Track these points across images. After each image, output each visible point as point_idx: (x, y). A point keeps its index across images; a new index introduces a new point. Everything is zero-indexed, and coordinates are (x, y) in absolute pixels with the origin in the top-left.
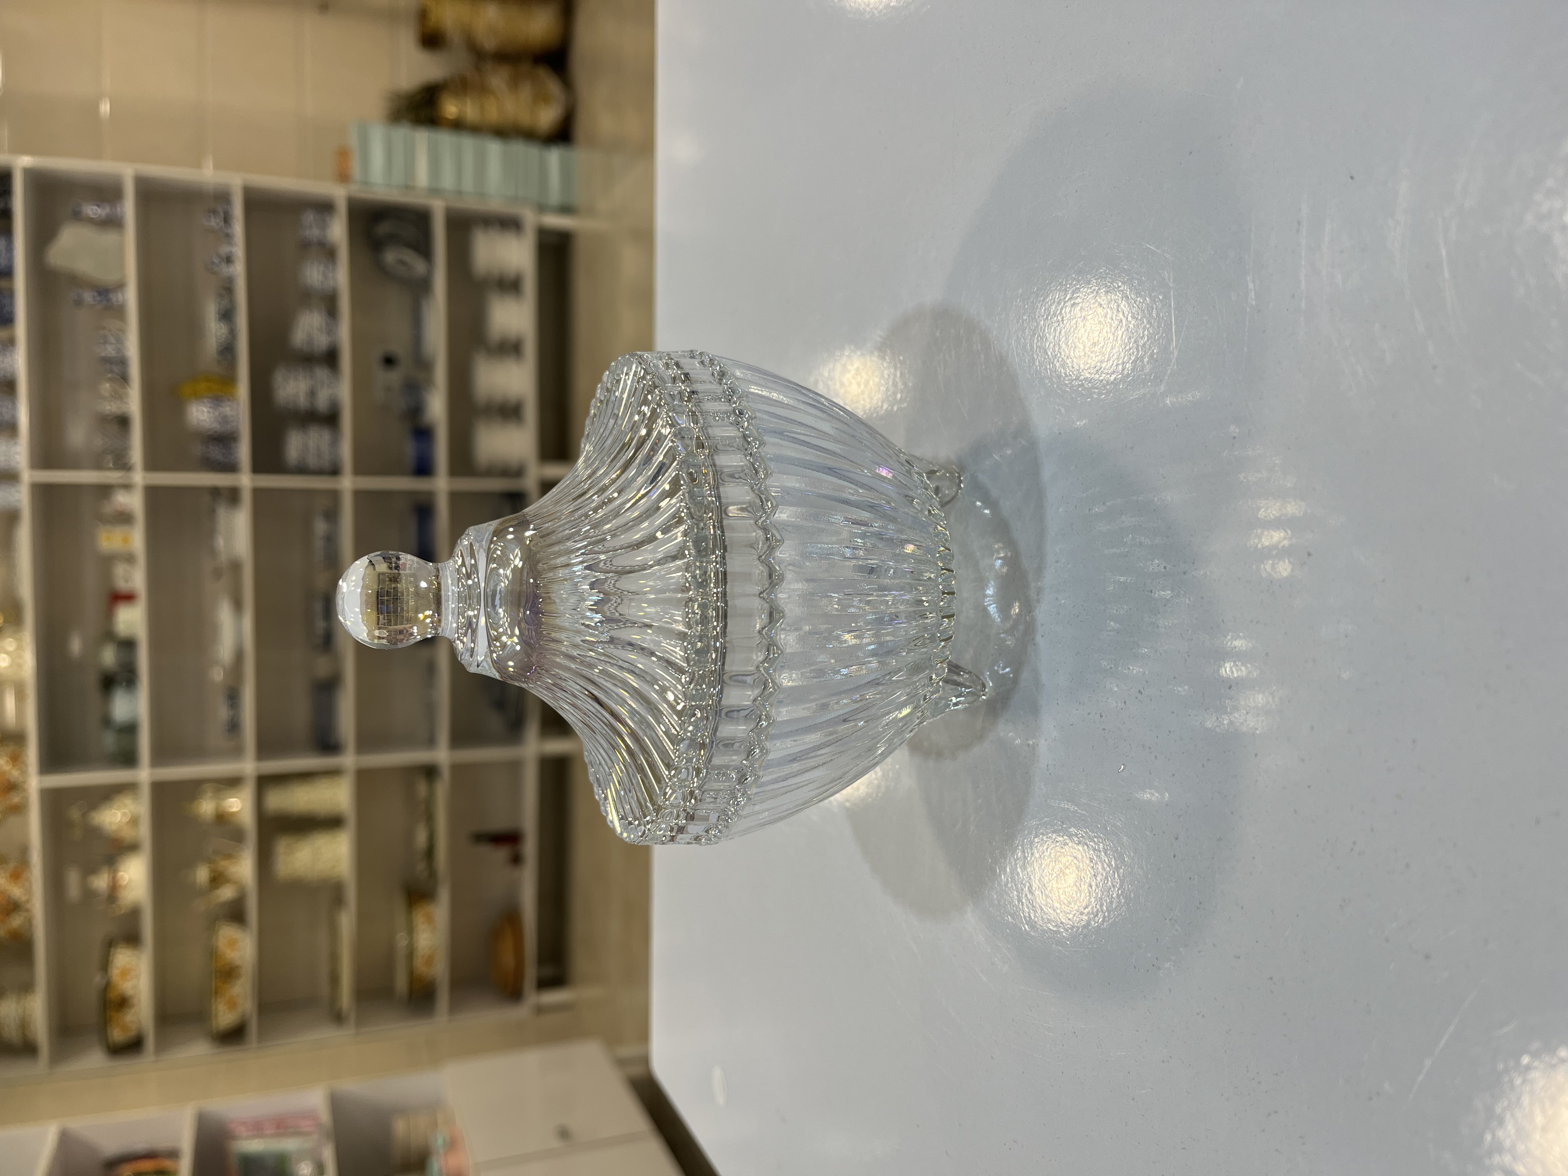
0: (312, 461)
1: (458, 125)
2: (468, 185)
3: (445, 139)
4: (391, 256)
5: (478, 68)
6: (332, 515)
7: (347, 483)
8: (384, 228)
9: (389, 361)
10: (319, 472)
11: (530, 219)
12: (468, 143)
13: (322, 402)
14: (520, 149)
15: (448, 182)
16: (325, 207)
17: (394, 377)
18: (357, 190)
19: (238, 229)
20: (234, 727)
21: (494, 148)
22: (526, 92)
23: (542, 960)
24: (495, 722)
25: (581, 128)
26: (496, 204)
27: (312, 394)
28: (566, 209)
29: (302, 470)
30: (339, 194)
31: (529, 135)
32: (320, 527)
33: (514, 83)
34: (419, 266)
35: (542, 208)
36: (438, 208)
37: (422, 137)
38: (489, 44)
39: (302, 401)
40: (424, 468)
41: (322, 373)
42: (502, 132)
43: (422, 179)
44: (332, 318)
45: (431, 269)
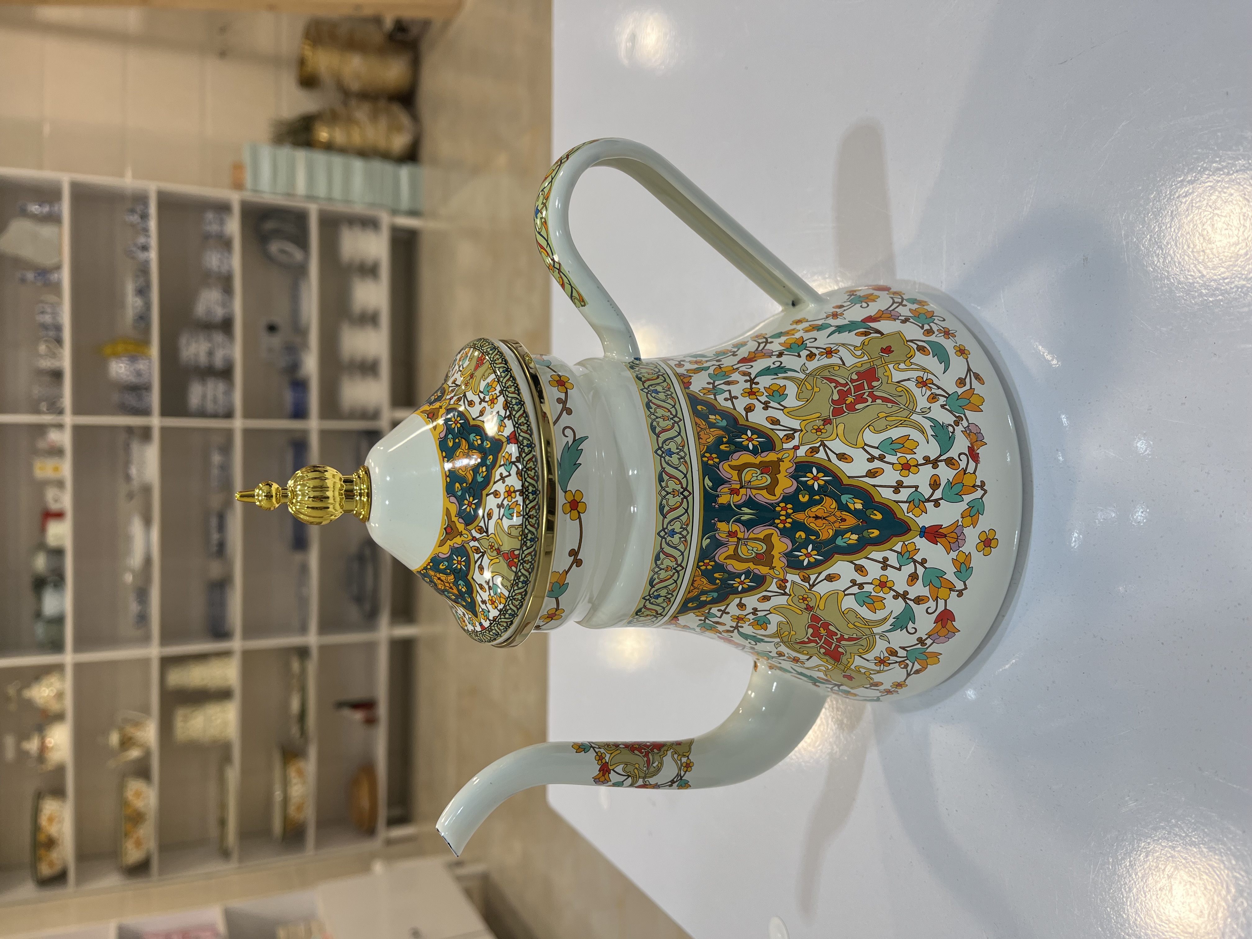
0: (210, 407)
1: (329, 147)
2: (337, 193)
3: (320, 158)
4: (274, 247)
5: (345, 104)
6: (226, 449)
7: (238, 424)
8: (269, 225)
9: (272, 328)
10: (215, 416)
11: (386, 219)
12: (338, 161)
13: (219, 361)
14: (378, 165)
15: (321, 190)
16: (223, 208)
17: (276, 341)
18: (248, 195)
19: (153, 224)
20: (143, 618)
21: (358, 165)
22: (383, 123)
24: (354, 613)
25: (426, 151)
26: (359, 209)
27: (210, 353)
28: (413, 213)
29: (202, 414)
30: (235, 198)
31: (386, 156)
32: (216, 458)
33: (374, 116)
34: (298, 255)
35: (395, 212)
36: (313, 210)
37: (301, 156)
38: (355, 86)
39: (203, 359)
40: (300, 412)
41: (219, 337)
42: (364, 153)
43: (301, 188)
44: (228, 295)
45: (307, 257)
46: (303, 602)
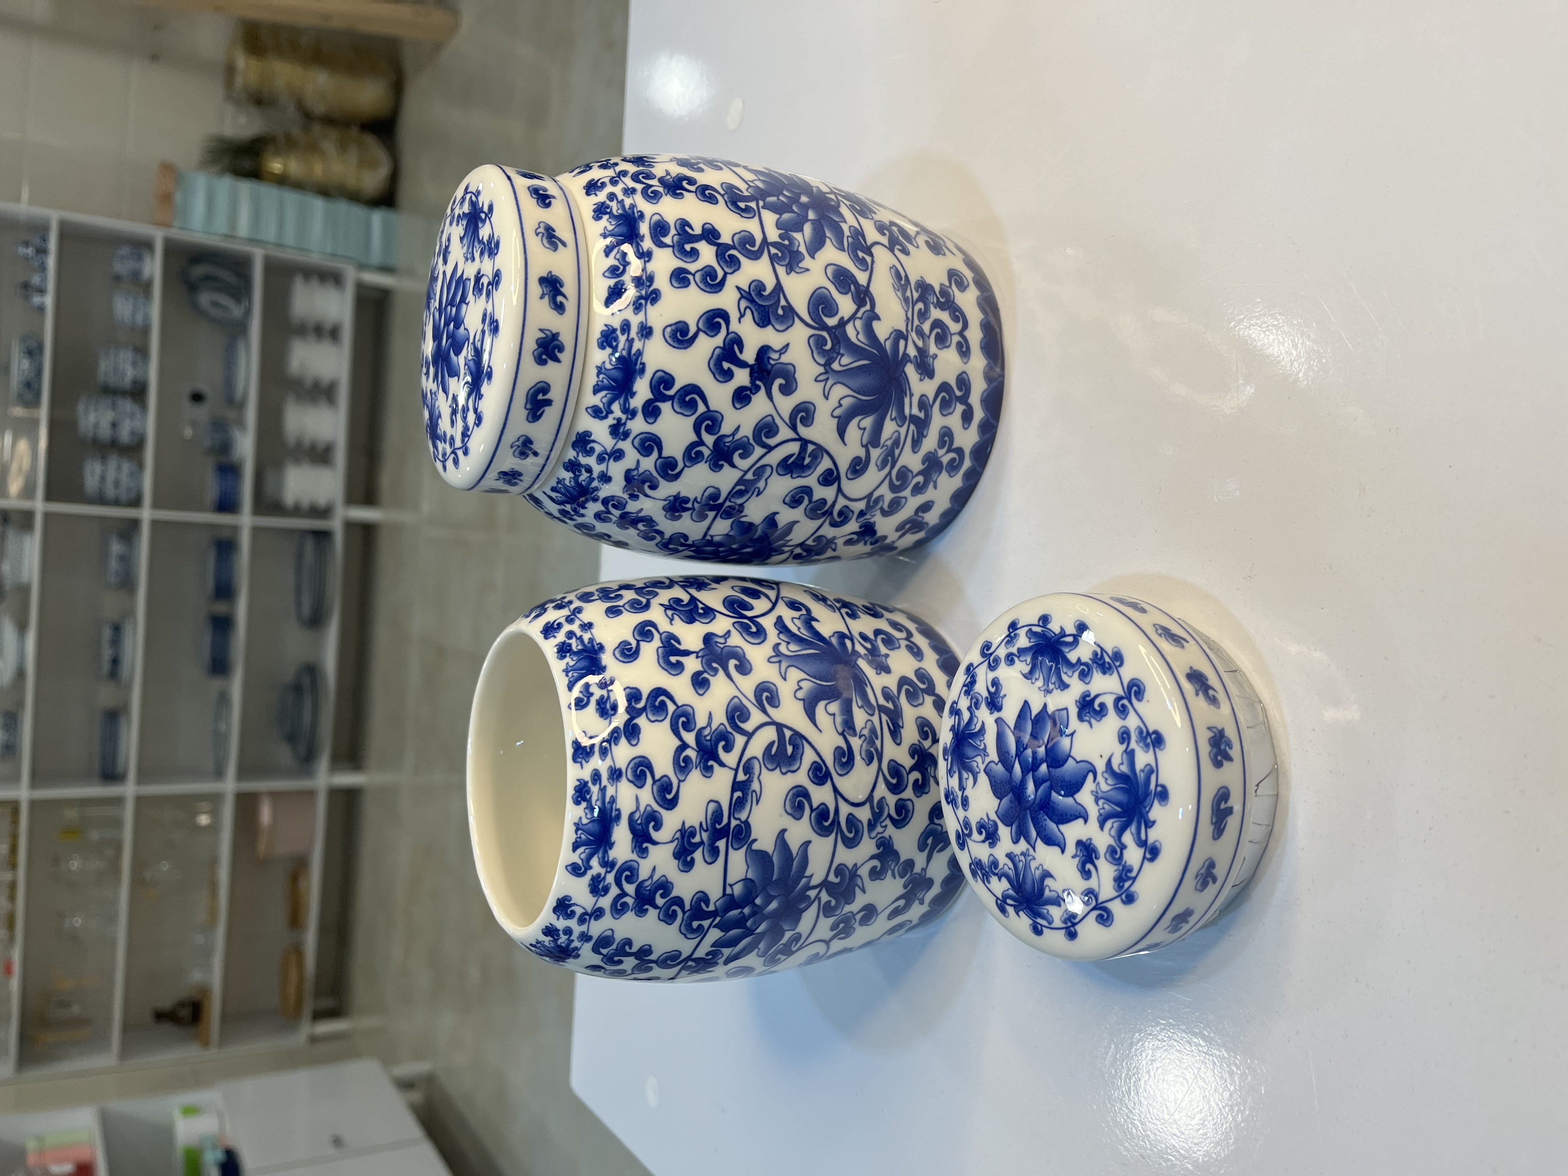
0: (110, 492)
1: (282, 181)
2: (289, 238)
3: (269, 193)
4: (205, 299)
5: (306, 128)
7: (146, 514)
8: (199, 271)
9: (197, 397)
10: (117, 503)
11: (351, 274)
12: (291, 198)
13: (125, 435)
14: (343, 207)
15: (270, 234)
16: (142, 245)
17: (202, 413)
18: (175, 233)
19: (51, 261)
20: (9, 751)
21: (319, 204)
22: (353, 154)
23: (318, 993)
24: (284, 754)
25: (405, 195)
26: (315, 258)
27: (114, 425)
28: (386, 269)
29: (101, 500)
30: (158, 236)
31: (354, 197)
33: (343, 147)
34: (237, 311)
35: (362, 266)
36: (258, 255)
37: (246, 187)
38: (319, 108)
39: (105, 431)
40: (229, 504)
41: (127, 405)
42: (325, 192)
43: (243, 229)
44: (142, 352)
45: (248, 312)
46: (220, 739)
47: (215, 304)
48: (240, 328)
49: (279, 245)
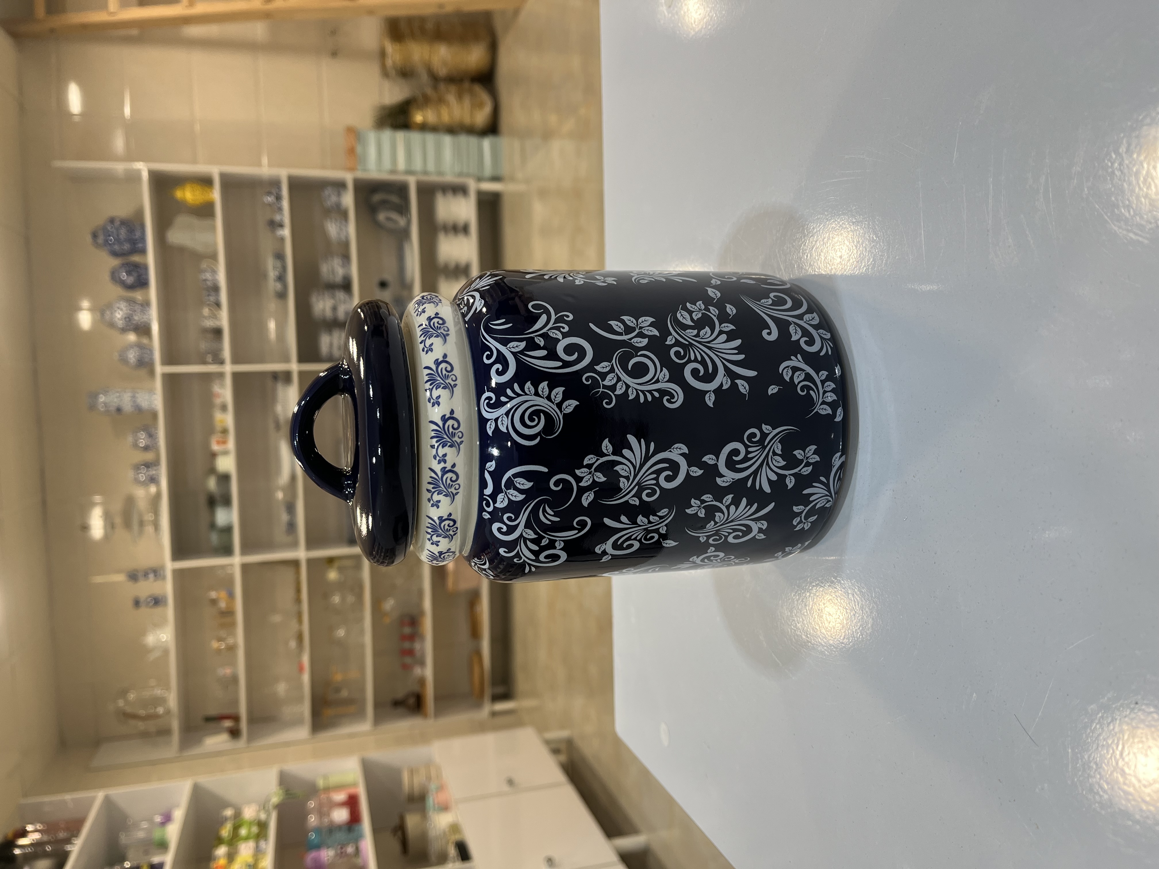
1: (424, 128)
2: (431, 166)
3: (415, 137)
4: (381, 217)
5: (435, 88)
8: (377, 198)
9: (383, 285)
11: (473, 186)
12: (430, 138)
14: (464, 139)
15: (418, 165)
16: (340, 186)
17: (386, 295)
18: (360, 175)
19: (285, 204)
20: (291, 526)
21: (447, 140)
22: (467, 102)
23: (493, 684)
25: (504, 123)
26: (449, 178)
27: (334, 309)
28: (496, 179)
30: (349, 178)
31: (470, 130)
33: (460, 97)
34: (402, 222)
35: (480, 179)
36: (412, 181)
37: (400, 136)
38: (442, 72)
39: (329, 314)
41: (341, 295)
42: (452, 130)
43: (401, 165)
44: (346, 257)
45: (409, 222)
47: (389, 219)
48: (405, 233)
49: (425, 173)
